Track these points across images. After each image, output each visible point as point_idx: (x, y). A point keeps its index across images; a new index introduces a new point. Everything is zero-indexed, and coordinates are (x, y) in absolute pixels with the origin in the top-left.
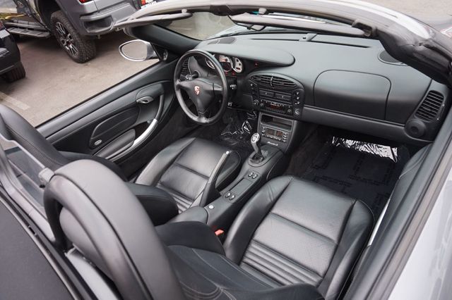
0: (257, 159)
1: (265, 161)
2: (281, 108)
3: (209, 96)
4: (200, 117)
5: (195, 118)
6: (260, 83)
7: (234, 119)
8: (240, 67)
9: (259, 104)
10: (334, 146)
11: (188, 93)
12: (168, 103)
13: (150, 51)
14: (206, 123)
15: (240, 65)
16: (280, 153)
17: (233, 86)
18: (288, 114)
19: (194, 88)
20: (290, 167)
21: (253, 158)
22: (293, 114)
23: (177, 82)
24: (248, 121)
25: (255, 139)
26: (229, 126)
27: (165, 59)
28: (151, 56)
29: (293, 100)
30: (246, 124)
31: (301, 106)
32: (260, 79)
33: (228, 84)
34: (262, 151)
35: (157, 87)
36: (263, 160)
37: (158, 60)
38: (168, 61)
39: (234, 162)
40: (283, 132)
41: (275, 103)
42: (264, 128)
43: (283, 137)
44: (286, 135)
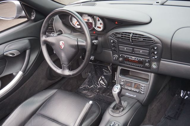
0: (118, 109)
1: (125, 111)
2: (139, 62)
3: (73, 50)
4: (64, 69)
5: (59, 71)
6: (120, 40)
7: (92, 74)
8: (102, 26)
9: (118, 59)
10: (183, 99)
11: (53, 47)
12: (33, 57)
13: (19, 11)
14: (70, 75)
15: (101, 24)
16: (138, 104)
17: (95, 41)
18: (146, 67)
19: (59, 44)
20: (147, 117)
21: (114, 108)
22: (150, 67)
23: (43, 38)
24: (104, 76)
25: (116, 90)
26: (87, 80)
27: (33, 18)
28: (20, 15)
29: (151, 54)
30: (102, 79)
31: (158, 60)
32: (120, 36)
33: (92, 40)
34: (122, 101)
35: (24, 43)
36: (123, 110)
37: (26, 19)
38: (35, 20)
39: (95, 112)
40: (141, 84)
41: (134, 57)
42: (122, 81)
43: (141, 89)
44: (144, 87)
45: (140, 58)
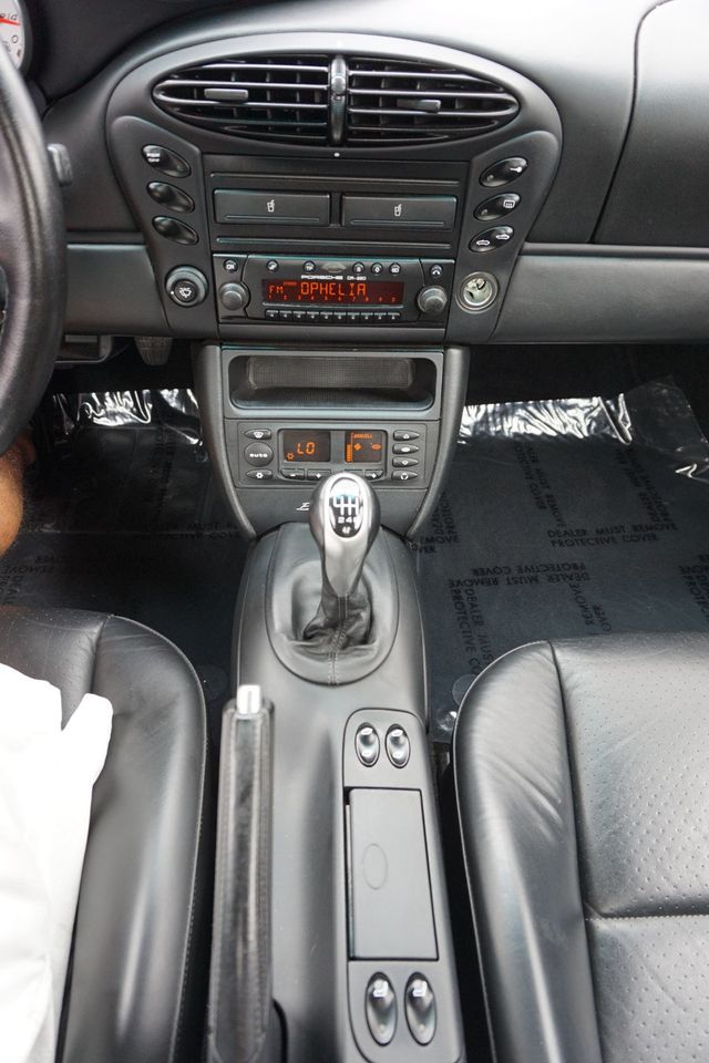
1: (385, 624)
22: (445, 313)
29: (470, 217)
36: (371, 621)
40: (390, 429)
41: (339, 264)
42: (259, 435)
43: (391, 455)
44: (411, 439)
45: (386, 262)
